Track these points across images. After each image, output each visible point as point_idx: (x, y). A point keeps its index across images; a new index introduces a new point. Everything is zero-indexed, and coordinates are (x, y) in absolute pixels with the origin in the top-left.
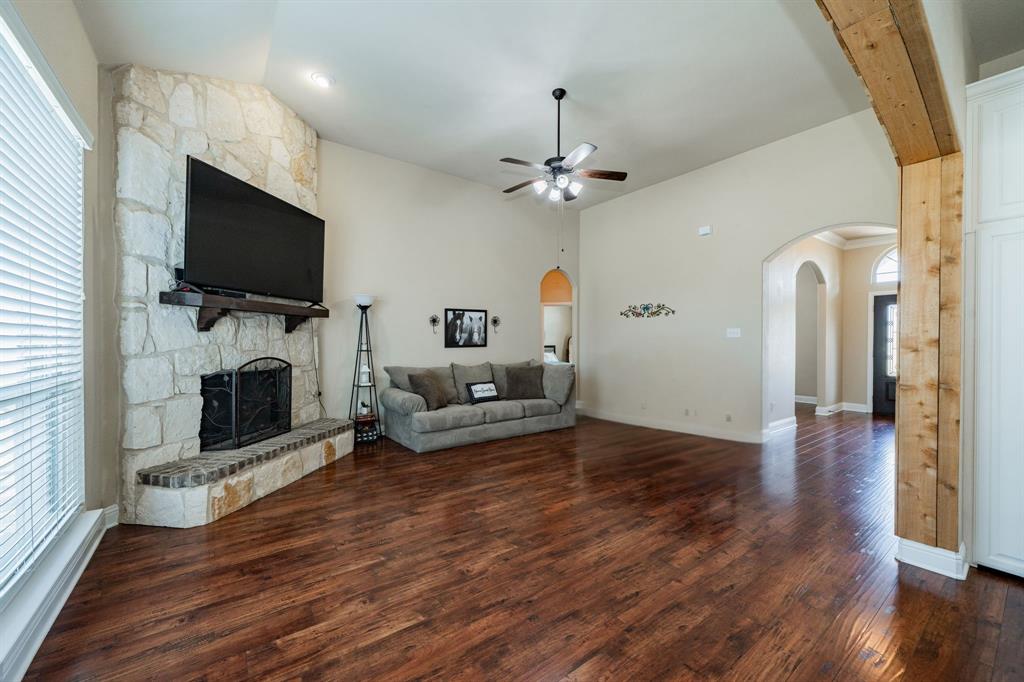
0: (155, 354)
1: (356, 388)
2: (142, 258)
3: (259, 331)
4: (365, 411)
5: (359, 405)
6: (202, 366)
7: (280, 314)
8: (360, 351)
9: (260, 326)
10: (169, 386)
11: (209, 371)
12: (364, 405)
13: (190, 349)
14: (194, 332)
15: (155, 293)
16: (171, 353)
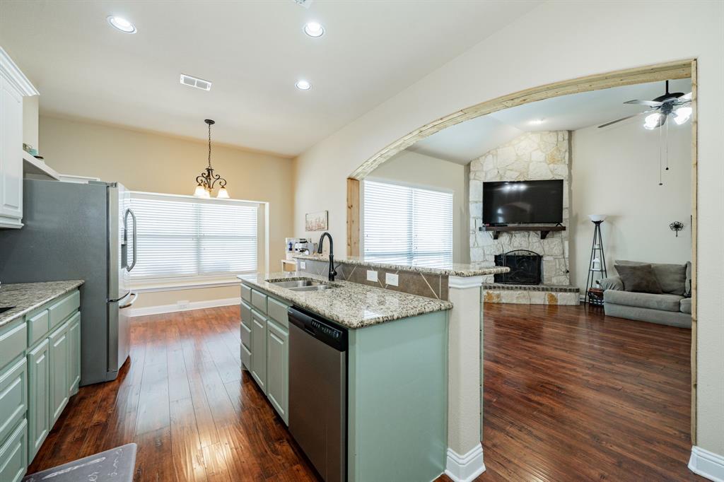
0: (478, 247)
1: (591, 272)
2: (474, 218)
3: (523, 238)
4: (598, 286)
5: (594, 282)
6: (495, 252)
7: (537, 230)
8: (594, 249)
9: (524, 236)
10: (482, 257)
11: (497, 254)
12: (598, 282)
13: (490, 246)
14: (492, 240)
15: (478, 228)
16: (483, 247)
